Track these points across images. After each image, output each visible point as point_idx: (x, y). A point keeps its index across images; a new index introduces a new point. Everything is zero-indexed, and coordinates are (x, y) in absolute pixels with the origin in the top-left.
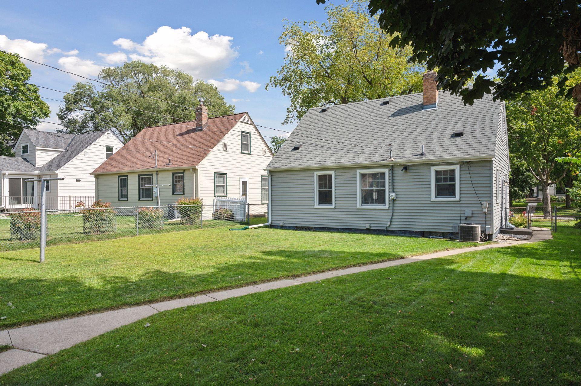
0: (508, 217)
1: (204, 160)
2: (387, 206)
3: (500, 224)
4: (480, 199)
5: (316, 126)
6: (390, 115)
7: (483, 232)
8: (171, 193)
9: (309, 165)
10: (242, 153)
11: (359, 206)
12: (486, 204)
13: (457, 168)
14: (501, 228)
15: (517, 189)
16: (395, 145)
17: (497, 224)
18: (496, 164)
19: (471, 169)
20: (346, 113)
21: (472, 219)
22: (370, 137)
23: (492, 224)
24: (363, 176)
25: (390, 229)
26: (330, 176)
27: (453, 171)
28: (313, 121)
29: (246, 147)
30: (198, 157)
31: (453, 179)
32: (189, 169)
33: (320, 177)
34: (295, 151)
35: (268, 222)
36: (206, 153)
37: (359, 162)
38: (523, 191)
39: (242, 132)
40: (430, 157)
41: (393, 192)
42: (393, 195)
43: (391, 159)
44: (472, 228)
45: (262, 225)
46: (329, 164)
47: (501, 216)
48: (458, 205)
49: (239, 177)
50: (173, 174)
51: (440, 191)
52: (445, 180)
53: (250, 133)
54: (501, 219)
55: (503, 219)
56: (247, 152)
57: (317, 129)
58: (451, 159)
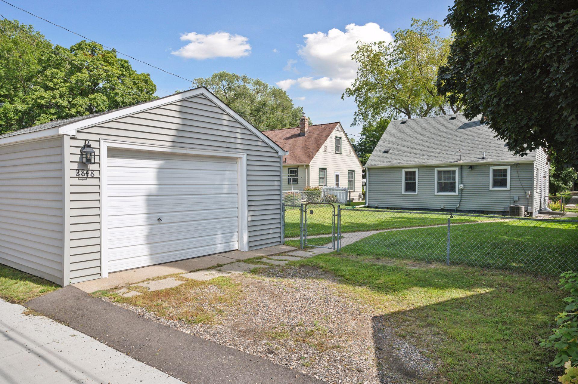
0: (547, 203)
1: (313, 159)
2: (457, 193)
3: (539, 207)
4: (525, 189)
5: (399, 135)
6: (458, 128)
7: (526, 211)
8: (287, 183)
9: (398, 165)
10: (336, 153)
11: (436, 193)
12: (528, 192)
13: (508, 168)
14: (540, 210)
15: (560, 183)
16: (463, 151)
17: (536, 207)
18: (536, 165)
19: (519, 168)
20: (422, 125)
21: (518, 202)
22: (443, 144)
23: (532, 206)
24: (439, 172)
25: (459, 209)
26: (414, 172)
27: (505, 170)
28: (396, 131)
29: (338, 149)
30: (309, 156)
31: (505, 175)
32: (303, 166)
33: (407, 173)
34: (386, 154)
35: (366, 204)
36: (314, 154)
37: (437, 163)
38: (566, 184)
39: (336, 137)
40: (489, 160)
41: (462, 183)
42: (462, 186)
43: (461, 161)
44: (519, 207)
45: (363, 206)
46: (414, 164)
47: (541, 202)
48: (509, 193)
49: (333, 171)
50: (289, 169)
51: (496, 184)
52: (500, 176)
53: (341, 138)
54: (540, 204)
55: (542, 204)
56: (339, 152)
57: (400, 138)
58: (504, 162)
